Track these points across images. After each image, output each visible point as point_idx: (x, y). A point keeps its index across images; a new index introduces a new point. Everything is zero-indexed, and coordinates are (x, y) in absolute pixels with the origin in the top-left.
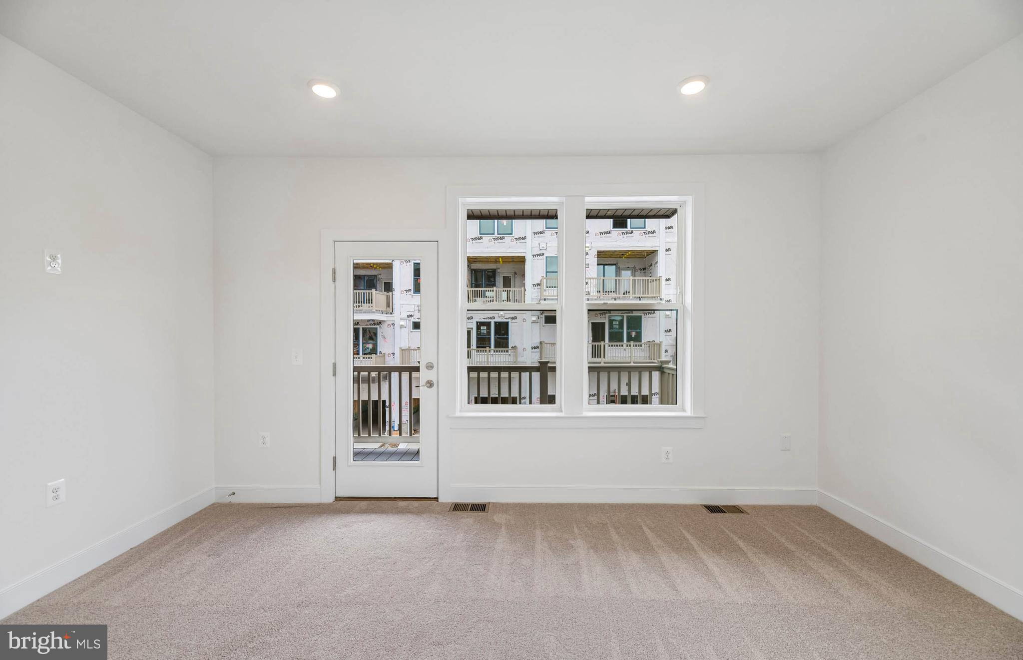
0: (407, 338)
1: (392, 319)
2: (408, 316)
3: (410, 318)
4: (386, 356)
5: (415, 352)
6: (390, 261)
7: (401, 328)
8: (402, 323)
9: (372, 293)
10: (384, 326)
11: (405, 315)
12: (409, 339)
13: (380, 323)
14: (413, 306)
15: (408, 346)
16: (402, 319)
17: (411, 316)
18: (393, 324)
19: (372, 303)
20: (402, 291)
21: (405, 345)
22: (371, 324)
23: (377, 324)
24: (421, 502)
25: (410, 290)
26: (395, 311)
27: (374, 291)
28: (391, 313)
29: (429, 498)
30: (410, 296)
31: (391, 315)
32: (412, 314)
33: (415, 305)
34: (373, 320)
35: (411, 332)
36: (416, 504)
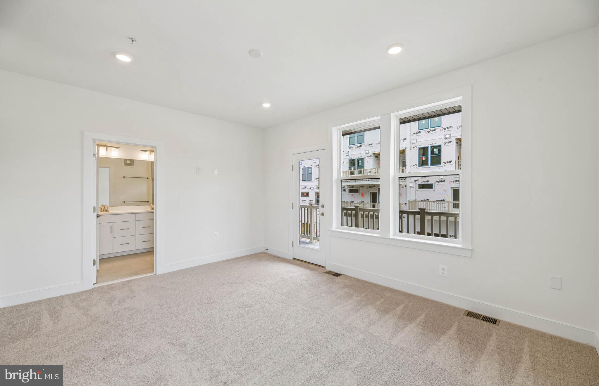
0: (415, 194)
1: (405, 183)
3: (416, 182)
5: (419, 203)
6: (404, 149)
7: (410, 188)
8: (411, 185)
11: (413, 180)
12: (415, 195)
15: (415, 199)
16: (411, 183)
18: (406, 186)
20: (411, 166)
21: (413, 198)
24: (318, 267)
25: (416, 165)
29: (323, 266)
30: (417, 168)
31: (404, 181)
35: (417, 190)
36: (316, 267)
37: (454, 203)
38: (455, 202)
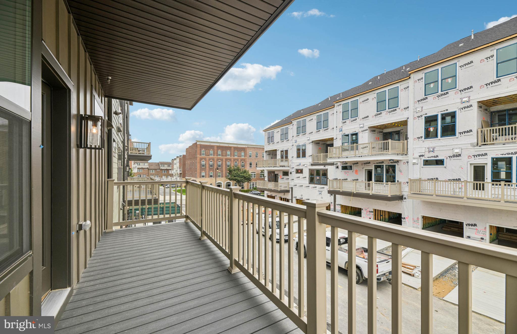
0: (419, 171)
1: (407, 158)
2: (420, 156)
3: (421, 157)
4: (402, 184)
5: (425, 182)
6: (406, 119)
7: (413, 164)
8: (415, 161)
9: (388, 142)
10: (401, 164)
11: (417, 155)
13: (397, 161)
14: (424, 148)
15: (418, 178)
16: (414, 158)
17: (422, 156)
18: (407, 162)
19: (388, 149)
20: (415, 138)
21: (416, 176)
22: (391, 163)
23: (396, 162)
25: (422, 137)
26: (409, 153)
27: (390, 141)
28: (406, 155)
30: (422, 141)
31: (406, 156)
32: (423, 154)
33: (425, 148)
34: (393, 160)
35: (422, 167)
37: (474, 184)
38: (476, 182)
